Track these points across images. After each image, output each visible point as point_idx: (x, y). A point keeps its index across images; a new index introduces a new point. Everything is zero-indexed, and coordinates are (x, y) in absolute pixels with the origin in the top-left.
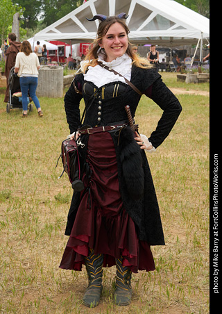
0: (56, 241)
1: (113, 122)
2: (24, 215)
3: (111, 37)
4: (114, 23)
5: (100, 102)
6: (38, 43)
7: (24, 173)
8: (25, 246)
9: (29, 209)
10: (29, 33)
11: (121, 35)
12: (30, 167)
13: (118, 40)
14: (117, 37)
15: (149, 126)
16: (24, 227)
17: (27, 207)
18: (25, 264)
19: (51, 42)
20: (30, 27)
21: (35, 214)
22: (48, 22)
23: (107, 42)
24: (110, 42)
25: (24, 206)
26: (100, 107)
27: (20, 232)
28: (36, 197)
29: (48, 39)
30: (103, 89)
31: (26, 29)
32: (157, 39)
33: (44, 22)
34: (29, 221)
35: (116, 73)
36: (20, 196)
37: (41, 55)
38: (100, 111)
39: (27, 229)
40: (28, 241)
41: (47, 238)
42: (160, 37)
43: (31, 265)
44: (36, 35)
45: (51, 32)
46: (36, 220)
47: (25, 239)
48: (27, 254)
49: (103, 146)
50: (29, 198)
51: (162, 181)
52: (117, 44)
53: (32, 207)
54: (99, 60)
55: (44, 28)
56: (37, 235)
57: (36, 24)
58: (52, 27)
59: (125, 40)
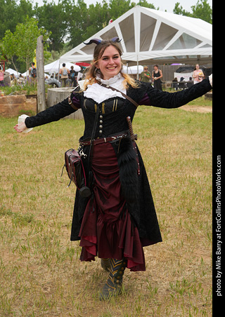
0: (77, 265)
1: (114, 133)
2: (45, 239)
3: (107, 58)
4: (109, 46)
5: (101, 116)
6: (64, 65)
7: (47, 197)
8: (46, 270)
9: (51, 232)
10: (55, 55)
11: (115, 57)
12: (53, 190)
13: (112, 61)
14: (111, 59)
15: (175, 145)
16: (46, 250)
17: (49, 230)
18: (45, 289)
19: (77, 64)
20: (56, 50)
21: (57, 237)
22: (74, 44)
23: (102, 63)
24: (105, 63)
25: (45, 230)
26: (101, 121)
27: (41, 256)
28: (58, 221)
29: (74, 61)
30: (103, 104)
31: (52, 51)
32: (184, 57)
33: (70, 44)
34: (51, 244)
35: (113, 89)
36: (42, 219)
37: (67, 77)
38: (101, 124)
39: (48, 252)
40: (48, 265)
41: (68, 262)
42: (187, 56)
43: (51, 290)
44: (62, 57)
45: (76, 53)
46: (57, 244)
47: (46, 263)
48: (48, 278)
49: (105, 155)
50: (52, 221)
51: (188, 201)
52: (112, 65)
53: (54, 230)
54: (98, 78)
55: (70, 50)
56: (59, 258)
57: (62, 47)
58: (78, 48)
59: (118, 60)
